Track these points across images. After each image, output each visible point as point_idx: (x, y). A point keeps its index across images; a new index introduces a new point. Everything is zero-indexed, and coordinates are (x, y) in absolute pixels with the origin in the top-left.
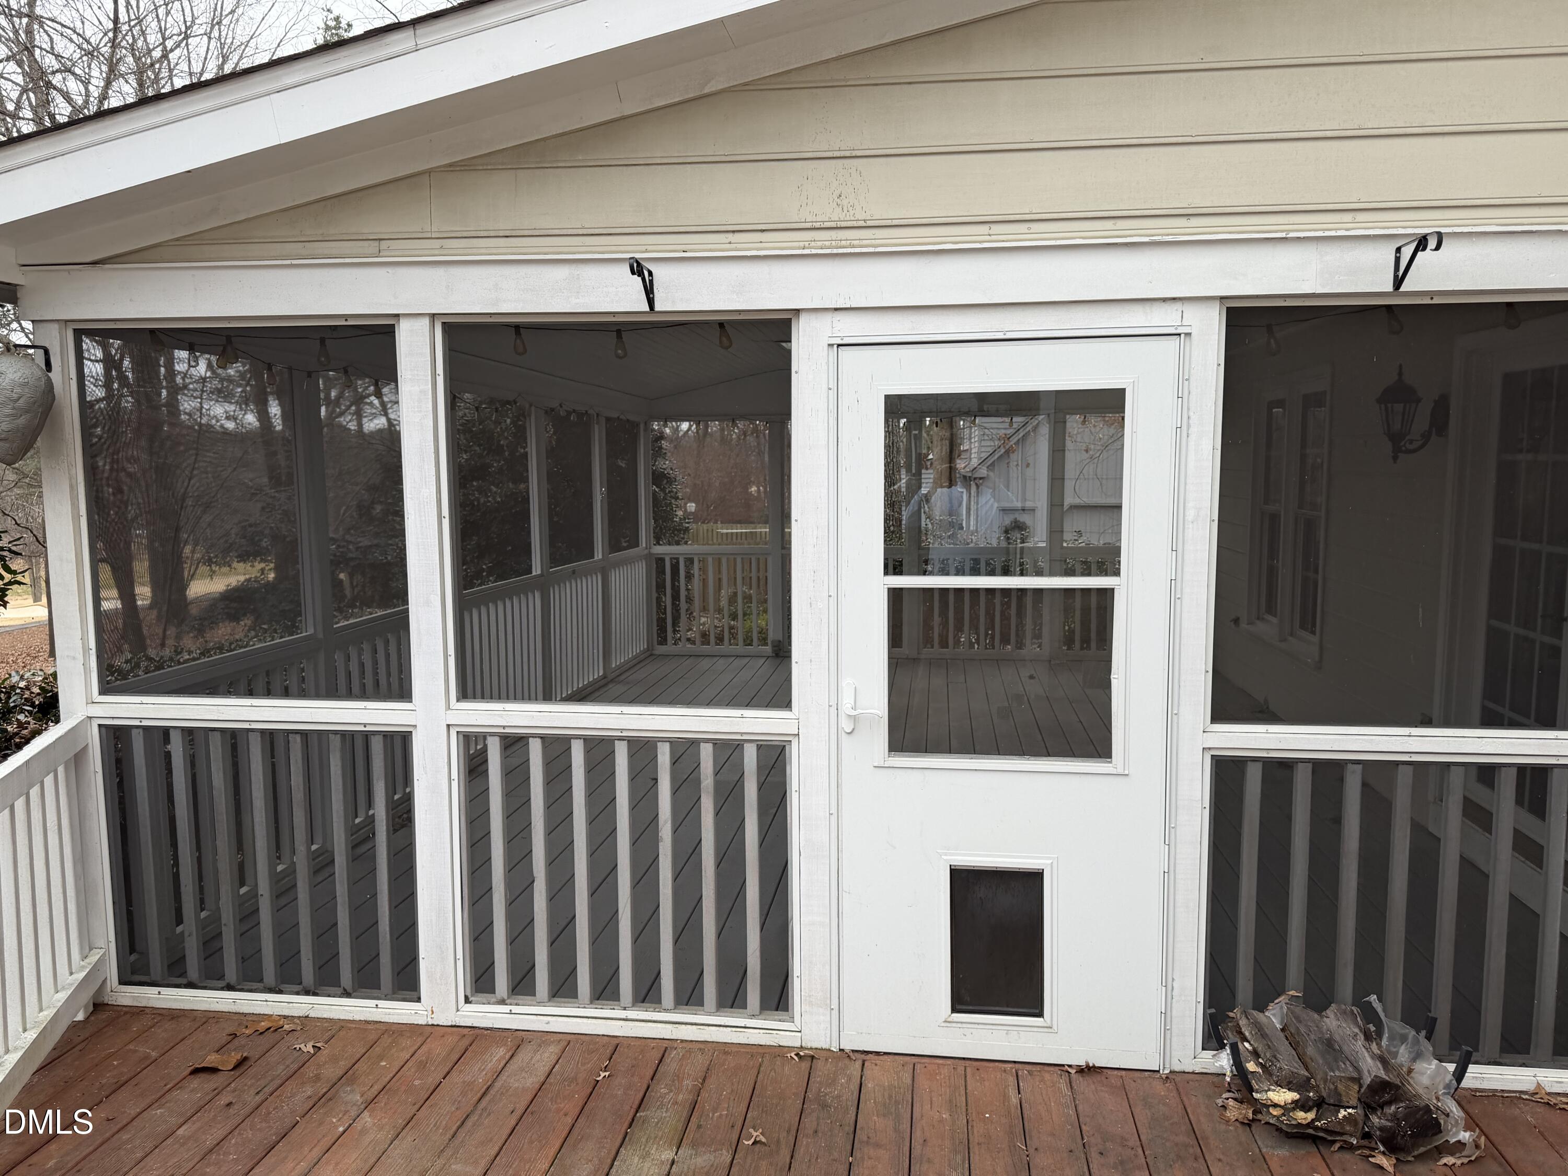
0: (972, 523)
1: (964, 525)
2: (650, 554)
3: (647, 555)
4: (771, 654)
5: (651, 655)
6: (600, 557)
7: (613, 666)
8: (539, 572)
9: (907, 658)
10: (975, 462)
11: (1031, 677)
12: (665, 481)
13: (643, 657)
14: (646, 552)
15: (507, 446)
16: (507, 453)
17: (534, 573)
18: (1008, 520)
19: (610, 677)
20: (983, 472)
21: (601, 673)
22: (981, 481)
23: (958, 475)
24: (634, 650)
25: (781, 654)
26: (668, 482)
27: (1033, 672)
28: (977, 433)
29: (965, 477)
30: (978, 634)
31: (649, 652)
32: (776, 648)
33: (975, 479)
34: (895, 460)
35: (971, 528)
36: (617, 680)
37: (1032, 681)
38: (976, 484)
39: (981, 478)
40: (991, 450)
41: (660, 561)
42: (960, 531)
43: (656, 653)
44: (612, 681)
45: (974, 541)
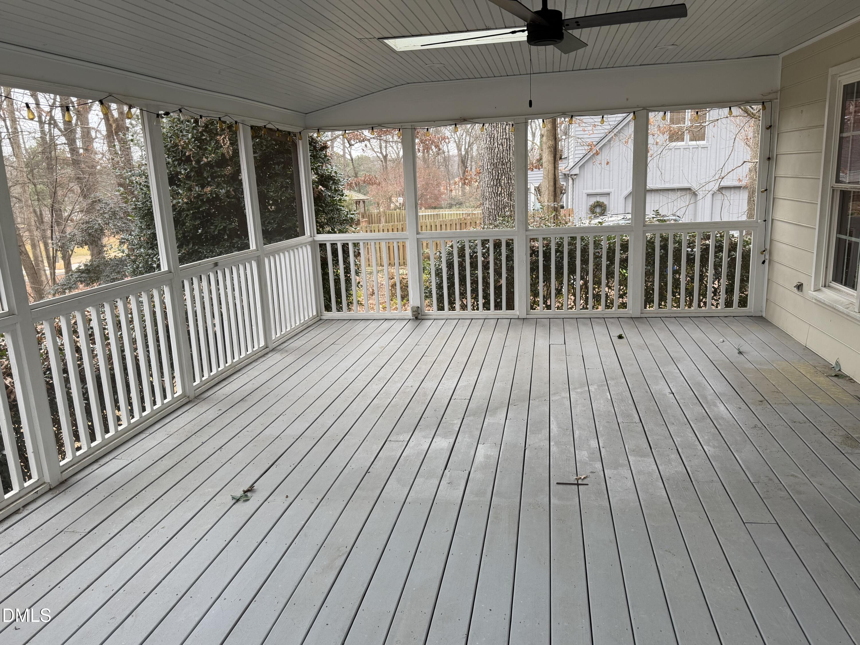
0: (569, 204)
1: (565, 206)
2: (314, 241)
3: (311, 241)
4: (412, 318)
5: (320, 320)
6: (255, 248)
7: (273, 338)
8: (166, 269)
9: (518, 318)
10: (571, 164)
11: (620, 337)
12: (331, 182)
13: (310, 323)
14: (311, 239)
15: (193, 157)
16: (194, 163)
17: (162, 270)
18: (592, 201)
19: (271, 347)
20: (576, 171)
21: (262, 344)
22: (575, 177)
23: (560, 174)
24: (302, 318)
25: (420, 317)
26: (333, 183)
27: (622, 333)
28: (572, 142)
29: (565, 175)
30: (574, 295)
31: (318, 318)
32: (415, 313)
33: (571, 175)
34: (511, 161)
35: (569, 207)
36: (278, 348)
37: (621, 340)
38: (572, 179)
39: (575, 175)
40: (581, 156)
41: (322, 246)
42: (561, 210)
43: (324, 317)
44: (273, 350)
45: (571, 220)
